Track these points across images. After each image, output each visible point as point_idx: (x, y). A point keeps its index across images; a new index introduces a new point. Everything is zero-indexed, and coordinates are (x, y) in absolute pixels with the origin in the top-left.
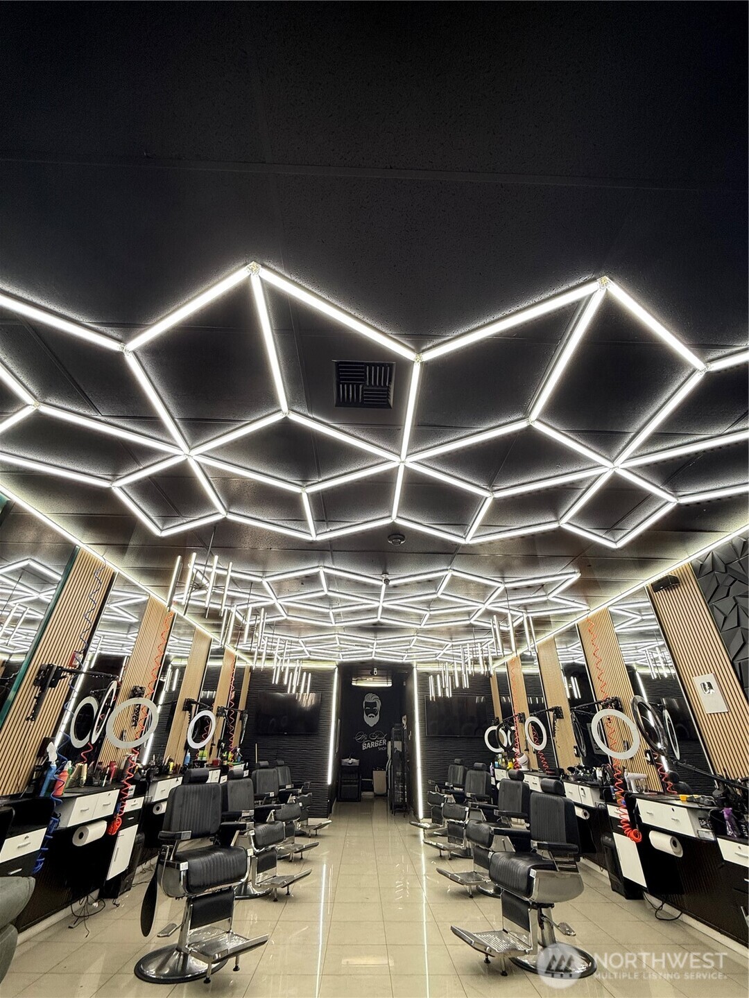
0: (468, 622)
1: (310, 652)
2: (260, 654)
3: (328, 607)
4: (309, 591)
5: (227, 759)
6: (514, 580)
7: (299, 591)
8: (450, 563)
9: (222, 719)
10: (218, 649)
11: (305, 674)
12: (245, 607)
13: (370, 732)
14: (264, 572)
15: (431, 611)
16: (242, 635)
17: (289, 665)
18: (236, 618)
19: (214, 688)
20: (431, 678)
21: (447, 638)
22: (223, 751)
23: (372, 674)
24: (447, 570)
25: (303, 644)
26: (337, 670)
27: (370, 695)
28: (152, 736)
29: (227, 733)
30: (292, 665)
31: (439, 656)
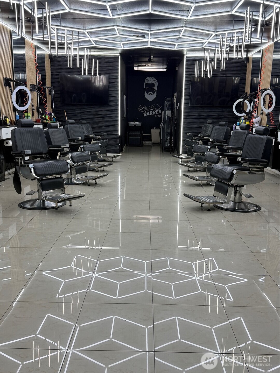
0: (230, 13)
1: (96, 42)
2: (53, 44)
5: (46, 119)
9: (35, 93)
10: (18, 40)
11: (93, 60)
13: (149, 104)
15: (196, 2)
16: (34, 27)
17: (78, 53)
19: (24, 72)
20: (197, 62)
22: (42, 114)
23: (149, 61)
25: (88, 34)
26: (120, 57)
27: (150, 78)
29: (42, 103)
30: (82, 53)
31: (205, 44)
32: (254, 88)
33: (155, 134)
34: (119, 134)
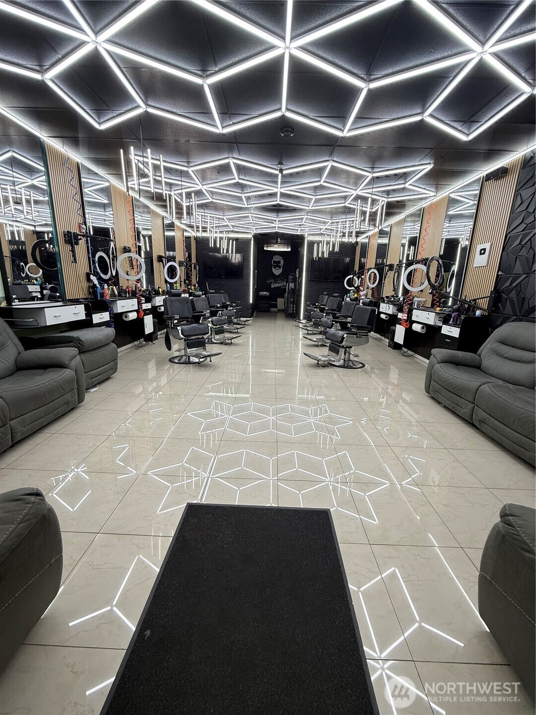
0: (343, 205)
1: (233, 226)
2: (198, 227)
3: (241, 192)
4: (225, 179)
5: (191, 289)
6: (381, 169)
7: (217, 179)
8: (331, 155)
9: (183, 268)
10: (169, 224)
11: (231, 241)
12: (180, 191)
13: (276, 278)
14: (188, 162)
15: (316, 195)
16: (182, 214)
17: (219, 235)
18: (175, 200)
19: (174, 250)
20: (316, 245)
21: (329, 217)
22: (188, 285)
23: (277, 243)
24: (328, 161)
25: (227, 220)
26: (253, 239)
27: (277, 256)
28: (144, 274)
29: (188, 277)
30: (221, 235)
31: (323, 230)
32: (362, 266)
33: (280, 302)
34: (251, 302)
